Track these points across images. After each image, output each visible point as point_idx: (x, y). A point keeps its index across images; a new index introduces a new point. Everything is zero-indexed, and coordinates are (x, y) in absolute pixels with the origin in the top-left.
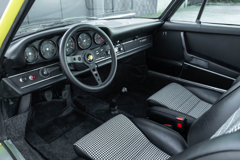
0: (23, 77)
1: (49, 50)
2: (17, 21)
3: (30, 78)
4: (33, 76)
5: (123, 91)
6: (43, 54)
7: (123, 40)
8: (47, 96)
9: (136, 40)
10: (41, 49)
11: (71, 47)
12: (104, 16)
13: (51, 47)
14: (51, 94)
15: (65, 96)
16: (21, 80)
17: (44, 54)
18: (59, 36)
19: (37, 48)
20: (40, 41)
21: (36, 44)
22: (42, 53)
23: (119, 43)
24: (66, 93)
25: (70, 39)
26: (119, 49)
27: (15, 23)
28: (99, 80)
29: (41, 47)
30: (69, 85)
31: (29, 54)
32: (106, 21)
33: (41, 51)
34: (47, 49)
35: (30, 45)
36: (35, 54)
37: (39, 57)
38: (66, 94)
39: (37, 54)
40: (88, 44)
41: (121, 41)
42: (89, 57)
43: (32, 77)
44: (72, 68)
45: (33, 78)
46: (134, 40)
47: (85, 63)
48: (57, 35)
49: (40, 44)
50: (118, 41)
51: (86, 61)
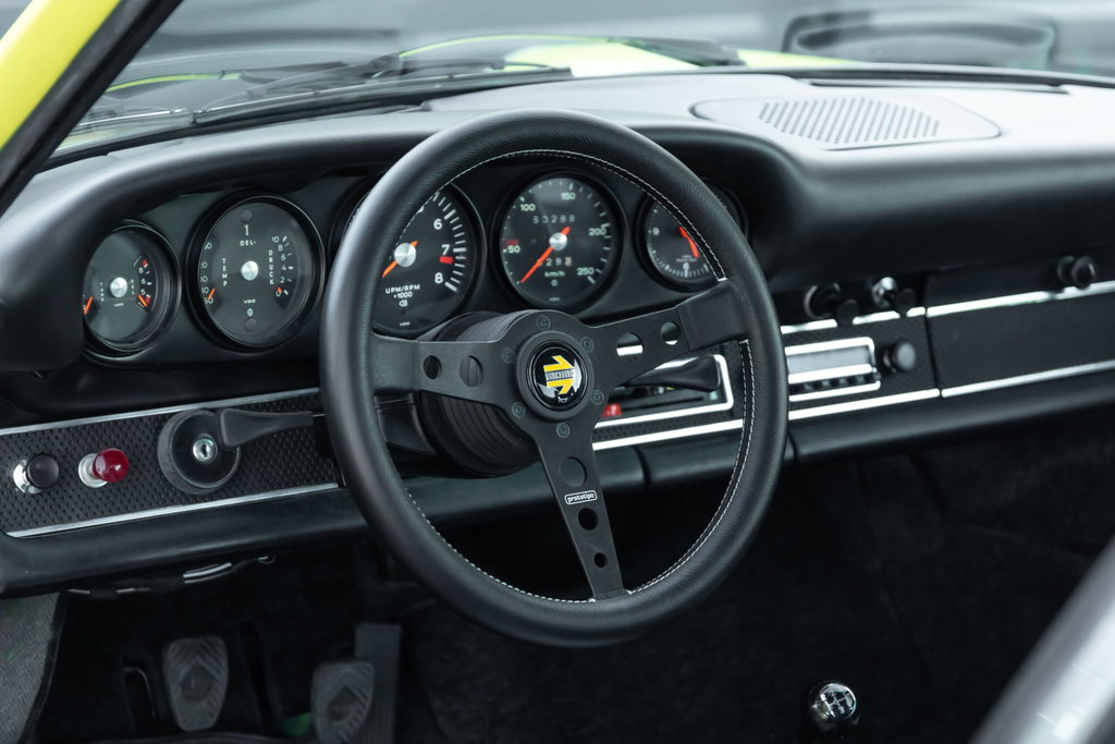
0: (36, 452)
1: (261, 279)
2: (89, 64)
3: (88, 471)
4: (111, 458)
5: (822, 708)
6: (209, 301)
7: (932, 281)
8: (185, 684)
9: (1071, 292)
10: (204, 265)
11: (439, 278)
12: (795, 45)
13: (277, 255)
14: (221, 674)
15: (335, 715)
16: (19, 476)
17: (218, 300)
18: (351, 180)
19: (176, 247)
20: (205, 200)
21: (174, 220)
22: (204, 290)
23: (892, 301)
24: (346, 689)
25: (441, 215)
26: (879, 352)
27: (75, 79)
28: (600, 560)
29: (208, 246)
30: (398, 628)
31: (113, 286)
32: (802, 88)
33: (204, 279)
34: (250, 269)
35: (133, 223)
36: (150, 290)
37: (181, 324)
38: (346, 696)
39: (169, 291)
40: (583, 271)
41: (915, 289)
42: (547, 368)
43: (102, 467)
44: (405, 442)
45: (106, 477)
46: (1059, 288)
47: (516, 412)
48: (343, 173)
49: (204, 226)
50: (887, 283)
51: (517, 395)
